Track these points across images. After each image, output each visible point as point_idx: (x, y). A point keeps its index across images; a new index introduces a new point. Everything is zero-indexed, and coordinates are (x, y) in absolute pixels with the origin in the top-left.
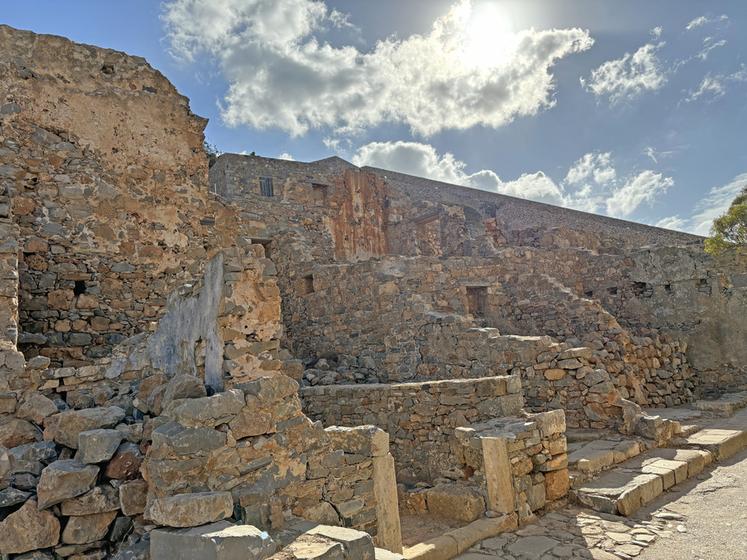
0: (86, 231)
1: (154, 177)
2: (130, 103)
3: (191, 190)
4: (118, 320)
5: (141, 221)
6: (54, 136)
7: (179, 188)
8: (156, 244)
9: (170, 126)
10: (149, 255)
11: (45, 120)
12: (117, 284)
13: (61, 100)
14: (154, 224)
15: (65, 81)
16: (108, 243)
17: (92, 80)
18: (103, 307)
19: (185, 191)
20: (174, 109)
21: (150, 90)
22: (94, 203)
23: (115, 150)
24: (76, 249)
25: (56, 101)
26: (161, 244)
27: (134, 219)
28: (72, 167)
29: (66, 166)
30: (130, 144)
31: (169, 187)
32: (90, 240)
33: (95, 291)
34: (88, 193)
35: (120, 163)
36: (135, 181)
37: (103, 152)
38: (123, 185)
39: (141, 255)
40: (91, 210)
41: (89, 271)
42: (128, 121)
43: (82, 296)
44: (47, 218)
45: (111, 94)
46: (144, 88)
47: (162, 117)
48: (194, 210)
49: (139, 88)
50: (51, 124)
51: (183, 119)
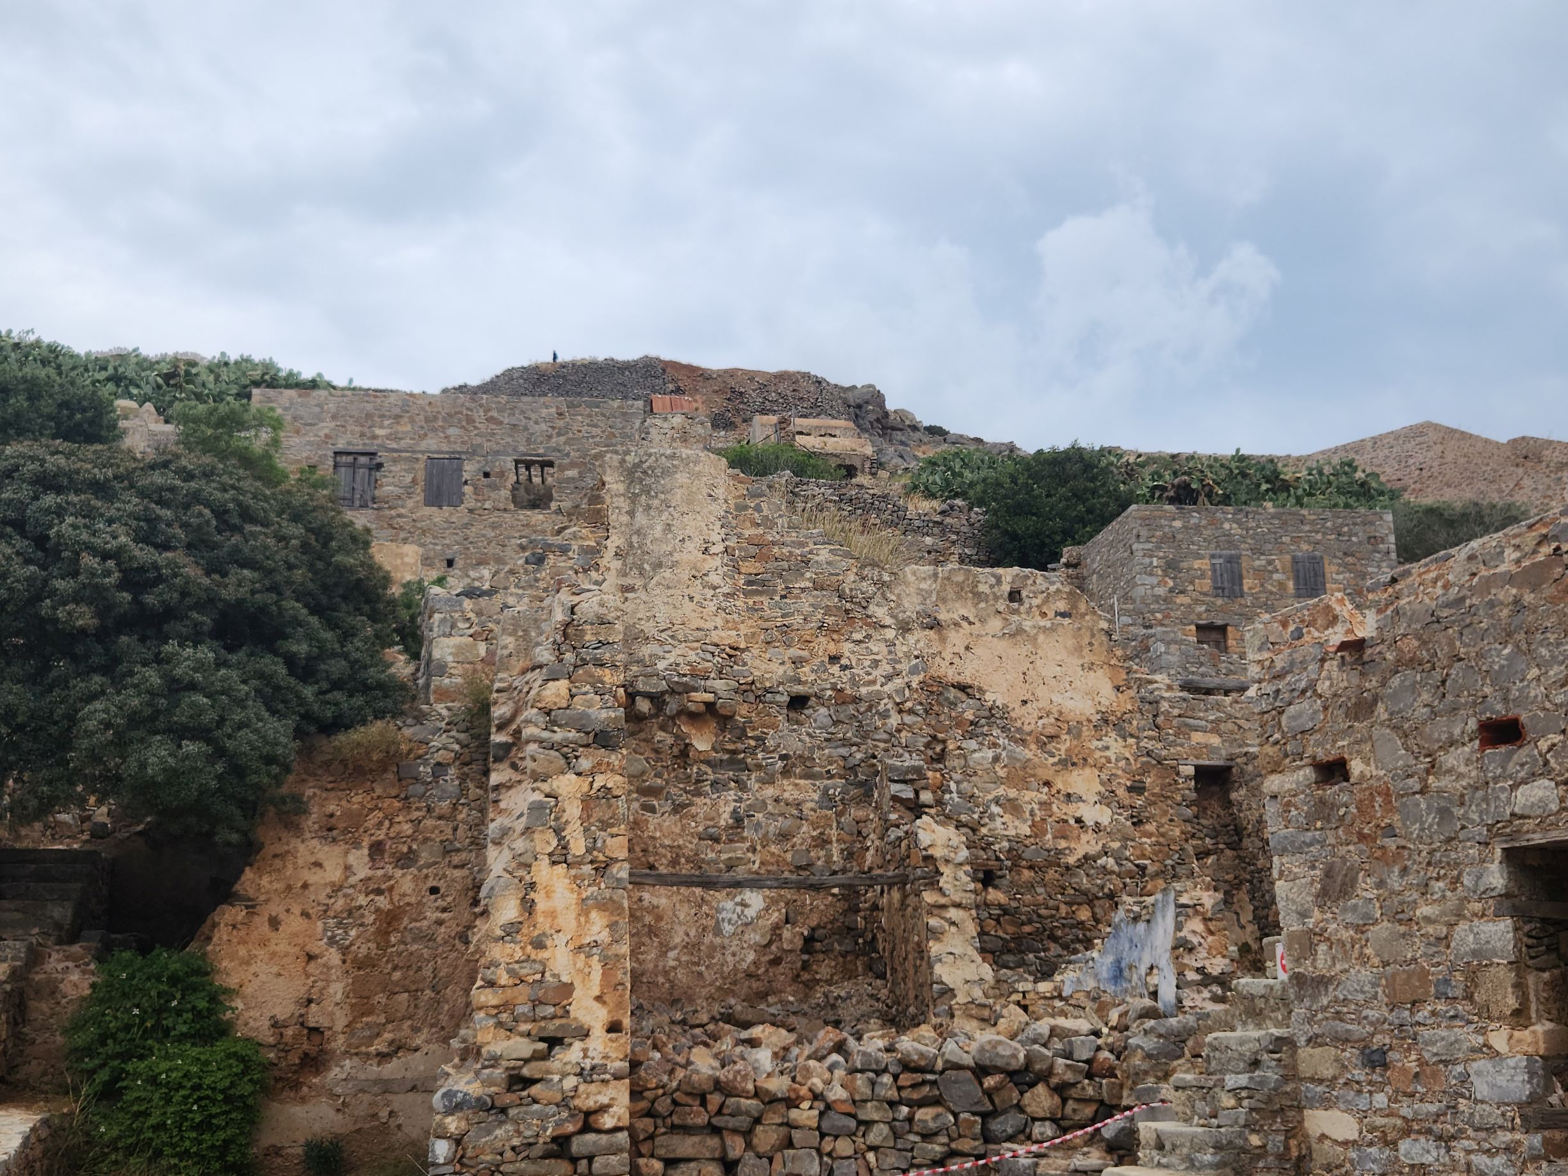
0: (995, 809)
1: (1069, 732)
2: (1041, 638)
3: (1115, 746)
4: (1030, 922)
5: (1054, 791)
6: (960, 695)
7: (1100, 744)
8: (1072, 822)
9: (1088, 658)
10: (1064, 837)
11: (951, 675)
12: (1027, 874)
13: (967, 648)
14: (1069, 795)
15: (970, 623)
16: (1017, 823)
17: (998, 617)
18: (1014, 904)
19: (1107, 748)
20: (1093, 636)
21: (1063, 615)
22: (1002, 773)
23: (1025, 702)
24: (984, 831)
25: (962, 651)
26: (1079, 820)
27: (1046, 789)
28: (979, 730)
29: (972, 730)
30: (1041, 691)
31: (1088, 745)
32: (999, 820)
33: (1005, 882)
34: (996, 759)
35: (1028, 719)
36: (1046, 741)
37: (1011, 706)
38: (1033, 747)
39: (1055, 837)
40: (998, 781)
41: (998, 859)
42: (1039, 663)
43: (990, 889)
44: (955, 795)
45: (1020, 631)
46: (1057, 614)
47: (1079, 649)
48: (1120, 772)
49: (1051, 614)
50: (958, 679)
51: (1105, 647)
